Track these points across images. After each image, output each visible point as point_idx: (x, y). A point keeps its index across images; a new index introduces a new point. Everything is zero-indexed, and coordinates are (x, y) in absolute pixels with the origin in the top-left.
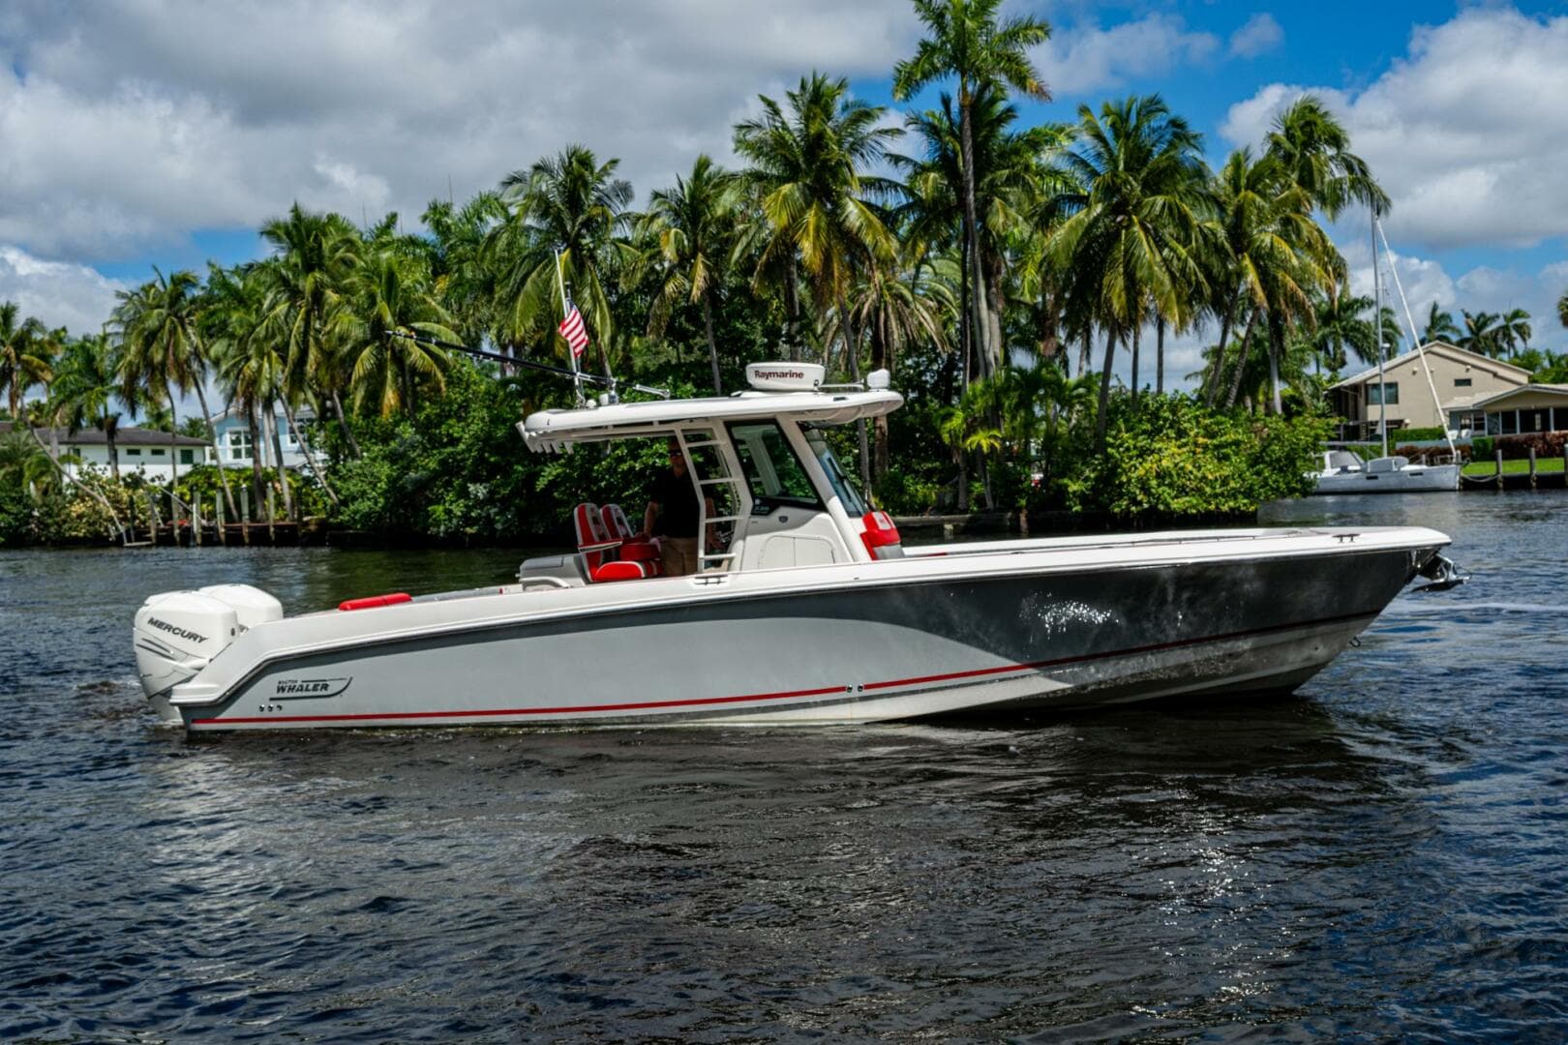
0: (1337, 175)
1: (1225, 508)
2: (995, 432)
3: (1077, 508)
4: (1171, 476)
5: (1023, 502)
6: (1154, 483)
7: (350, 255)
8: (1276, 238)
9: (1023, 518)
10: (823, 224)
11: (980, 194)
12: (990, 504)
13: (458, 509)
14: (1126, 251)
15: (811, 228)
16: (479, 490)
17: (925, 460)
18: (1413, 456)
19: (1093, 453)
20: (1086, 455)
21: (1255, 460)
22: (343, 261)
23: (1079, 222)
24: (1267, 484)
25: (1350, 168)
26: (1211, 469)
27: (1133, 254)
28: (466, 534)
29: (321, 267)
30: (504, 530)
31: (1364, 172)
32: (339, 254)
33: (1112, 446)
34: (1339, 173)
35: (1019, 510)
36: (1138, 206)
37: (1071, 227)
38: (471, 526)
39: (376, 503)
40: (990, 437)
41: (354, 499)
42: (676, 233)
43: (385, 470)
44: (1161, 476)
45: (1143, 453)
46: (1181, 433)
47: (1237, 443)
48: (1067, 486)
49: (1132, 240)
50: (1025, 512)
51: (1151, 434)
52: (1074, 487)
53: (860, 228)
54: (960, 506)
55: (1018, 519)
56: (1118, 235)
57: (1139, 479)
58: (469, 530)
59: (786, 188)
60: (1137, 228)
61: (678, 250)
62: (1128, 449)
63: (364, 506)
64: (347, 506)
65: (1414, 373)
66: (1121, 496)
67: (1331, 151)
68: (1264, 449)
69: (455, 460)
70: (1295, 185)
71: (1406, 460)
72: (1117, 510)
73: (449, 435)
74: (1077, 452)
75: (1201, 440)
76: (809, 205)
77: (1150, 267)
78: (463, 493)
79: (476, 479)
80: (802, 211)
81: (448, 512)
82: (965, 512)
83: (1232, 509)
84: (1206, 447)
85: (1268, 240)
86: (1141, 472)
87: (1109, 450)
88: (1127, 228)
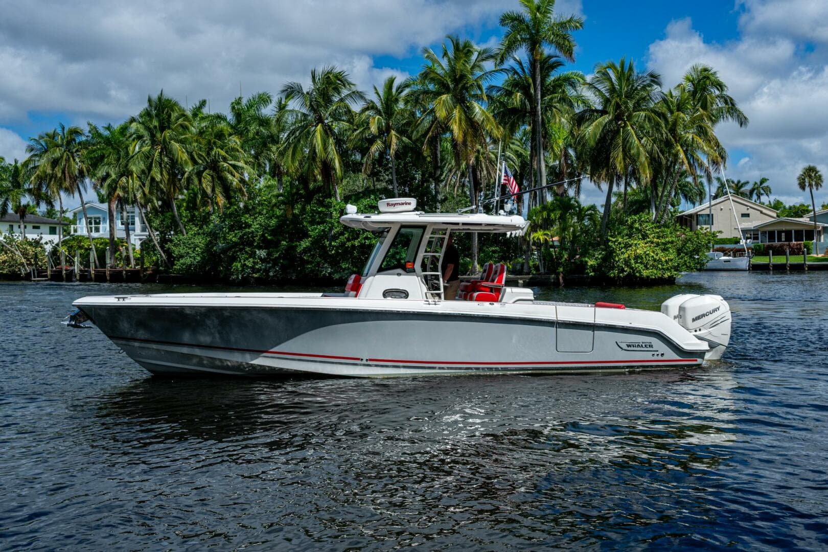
0: (720, 106)
1: (666, 276)
2: (547, 232)
3: (592, 274)
4: (642, 258)
5: (561, 269)
6: (633, 261)
7: (186, 123)
8: (695, 136)
9: (561, 278)
10: (463, 117)
11: (544, 106)
12: (542, 270)
13: (249, 263)
14: (624, 140)
15: (457, 118)
16: (262, 253)
17: (491, 246)
18: (725, 252)
19: (598, 244)
20: (595, 246)
21: (679, 251)
22: (181, 125)
23: (600, 123)
24: (686, 264)
25: (726, 102)
26: (661, 255)
27: (628, 141)
28: (253, 277)
29: (169, 128)
30: (274, 276)
31: (733, 105)
32: (180, 121)
33: (612, 242)
34: (721, 104)
35: (558, 274)
36: (630, 117)
37: (596, 125)
38: (256, 273)
39: (195, 259)
40: (545, 234)
41: (182, 257)
42: (379, 119)
43: (200, 241)
44: (637, 257)
45: (627, 246)
46: (645, 236)
47: (672, 242)
48: (586, 262)
49: (627, 134)
50: (561, 275)
51: (630, 236)
52: (591, 262)
53: (483, 121)
54: (525, 271)
55: (558, 279)
56: (618, 131)
57: (625, 259)
58: (255, 275)
59: (444, 97)
60: (629, 128)
61: (379, 128)
62: (620, 243)
63: (188, 261)
64: (178, 261)
65: (721, 209)
66: (613, 268)
67: (717, 93)
68: (684, 246)
69: (248, 237)
70: (700, 109)
71: (722, 254)
72: (612, 275)
73: (246, 223)
74: (590, 244)
75: (655, 240)
76: (455, 107)
77: (638, 148)
78: (253, 255)
79: (260, 248)
80: (452, 110)
81: (244, 266)
82: (528, 274)
83: (669, 277)
84: (658, 244)
85: (691, 137)
86: (626, 256)
87: (610, 243)
88: (624, 127)
